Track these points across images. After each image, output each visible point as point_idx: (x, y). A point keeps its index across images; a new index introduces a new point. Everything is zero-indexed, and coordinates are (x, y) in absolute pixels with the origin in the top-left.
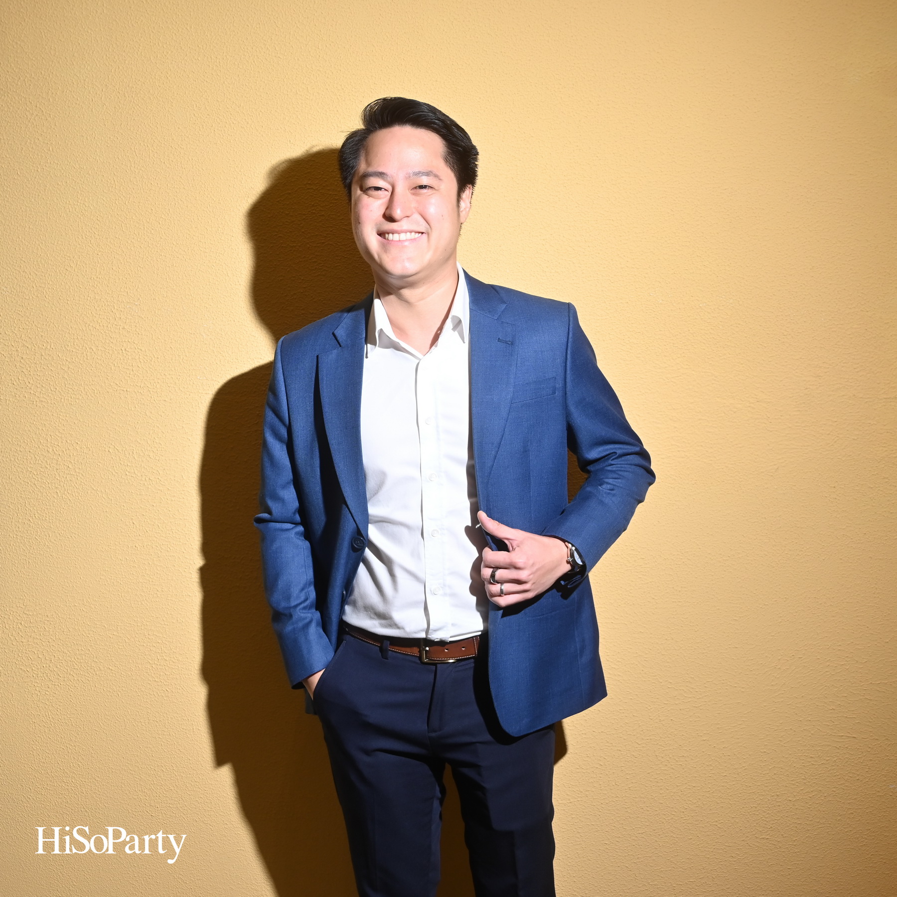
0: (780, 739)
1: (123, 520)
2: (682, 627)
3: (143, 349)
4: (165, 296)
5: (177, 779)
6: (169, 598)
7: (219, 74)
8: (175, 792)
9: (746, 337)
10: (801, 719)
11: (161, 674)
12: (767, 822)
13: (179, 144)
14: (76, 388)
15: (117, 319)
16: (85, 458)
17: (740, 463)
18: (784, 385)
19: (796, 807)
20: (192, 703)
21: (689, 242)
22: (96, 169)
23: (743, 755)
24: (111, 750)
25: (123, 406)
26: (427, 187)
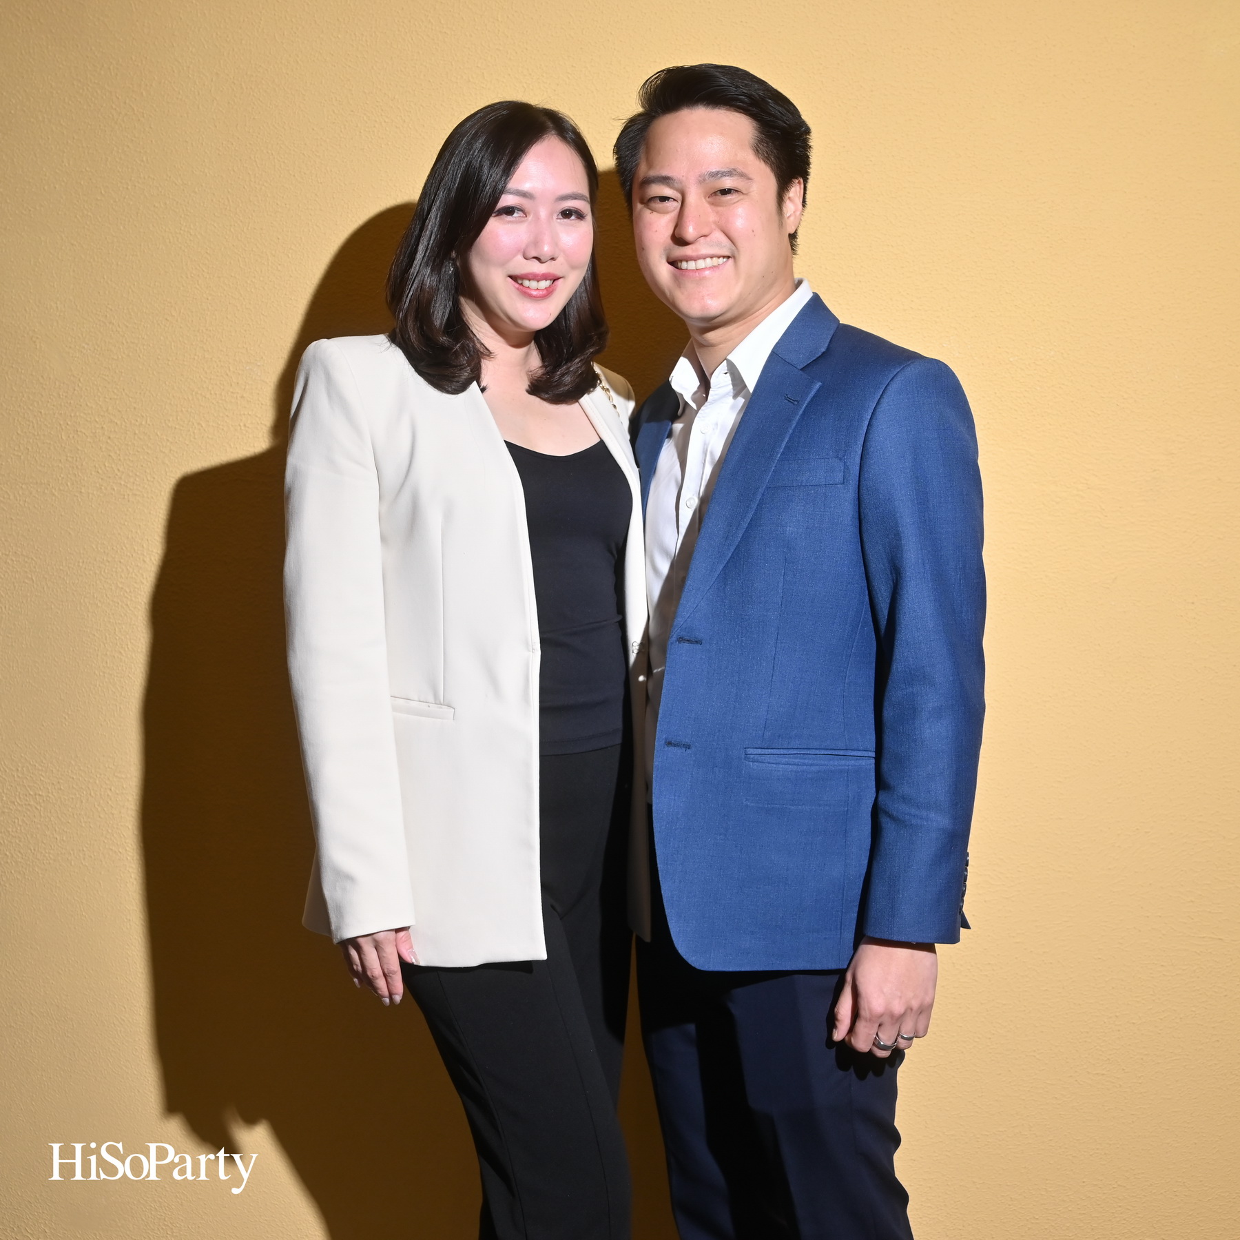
7: (366, 57)
12: (1103, 1052)
13: (314, 150)
15: (233, 384)
19: (1142, 1032)
26: (732, 192)
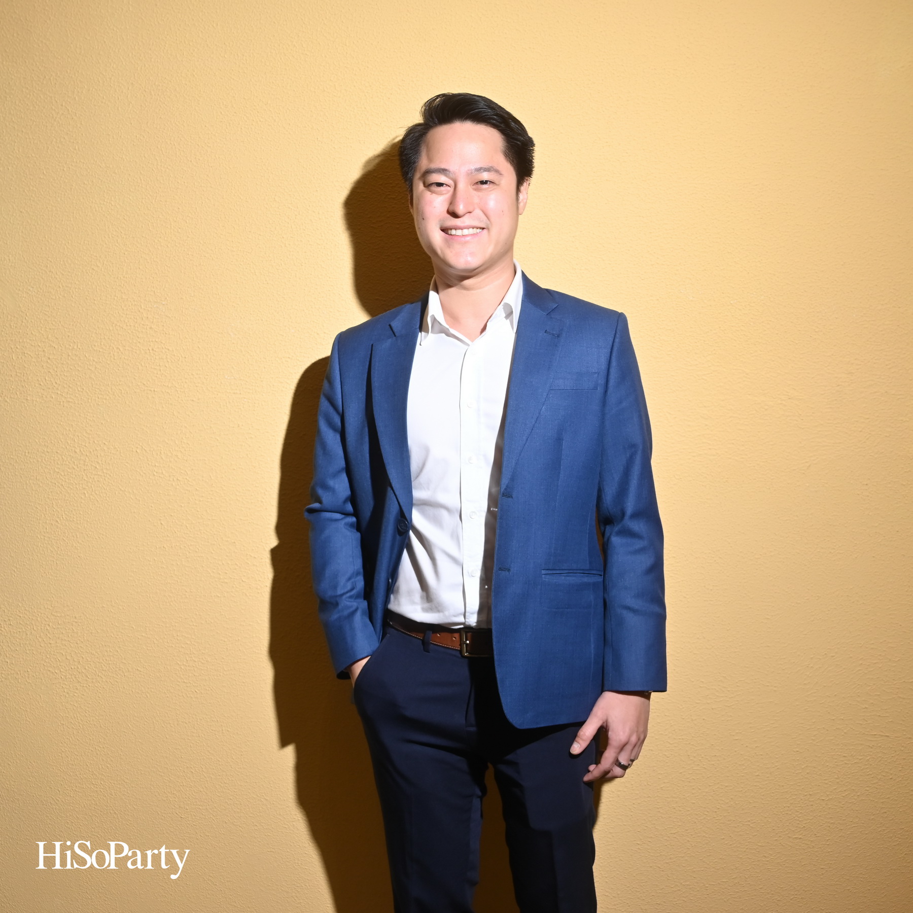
0: (812, 738)
1: (151, 520)
2: (714, 625)
3: (171, 349)
4: (193, 295)
5: (207, 781)
6: (198, 599)
7: (246, 72)
8: (205, 794)
9: (777, 334)
10: (833, 718)
11: (190, 675)
12: (800, 821)
13: (206, 142)
14: (103, 388)
15: (144, 318)
16: (113, 458)
17: (771, 460)
18: (816, 382)
19: (829, 806)
20: (221, 704)
21: (720, 238)
22: (122, 167)
23: (776, 754)
24: (140, 751)
25: (151, 406)
26: (488, 182)
